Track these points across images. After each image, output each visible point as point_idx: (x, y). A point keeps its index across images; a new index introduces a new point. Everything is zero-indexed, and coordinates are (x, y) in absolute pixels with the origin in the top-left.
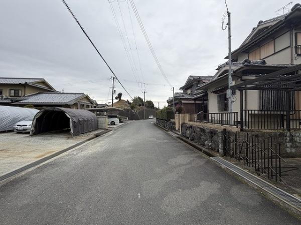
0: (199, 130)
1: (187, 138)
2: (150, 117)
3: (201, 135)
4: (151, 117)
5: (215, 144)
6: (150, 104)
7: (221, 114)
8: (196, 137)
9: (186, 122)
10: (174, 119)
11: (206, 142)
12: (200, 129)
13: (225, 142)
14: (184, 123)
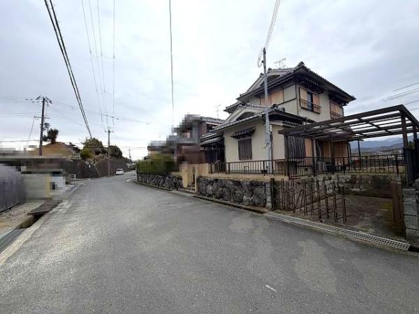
0: (231, 183)
1: (209, 196)
2: (118, 173)
3: (235, 190)
4: (121, 172)
5: (258, 197)
6: (116, 152)
7: (262, 163)
8: (227, 193)
9: (203, 175)
10: (178, 171)
11: (245, 198)
12: (233, 181)
13: (274, 193)
14: (201, 177)
